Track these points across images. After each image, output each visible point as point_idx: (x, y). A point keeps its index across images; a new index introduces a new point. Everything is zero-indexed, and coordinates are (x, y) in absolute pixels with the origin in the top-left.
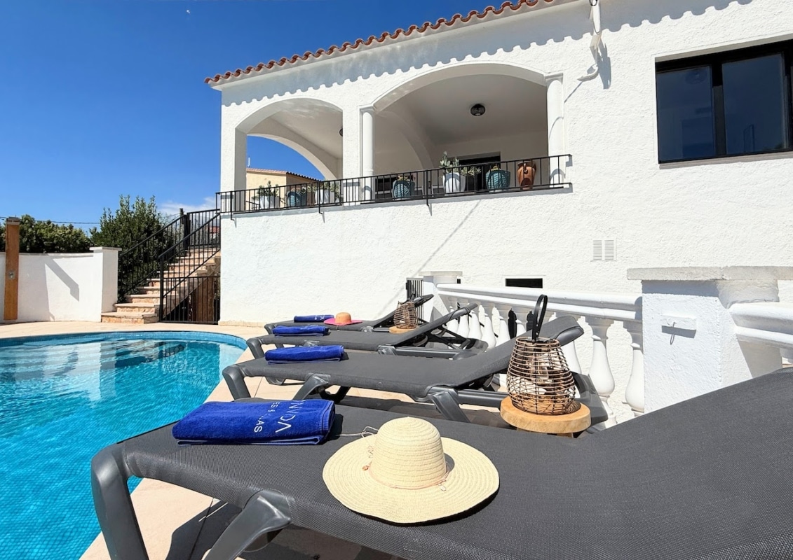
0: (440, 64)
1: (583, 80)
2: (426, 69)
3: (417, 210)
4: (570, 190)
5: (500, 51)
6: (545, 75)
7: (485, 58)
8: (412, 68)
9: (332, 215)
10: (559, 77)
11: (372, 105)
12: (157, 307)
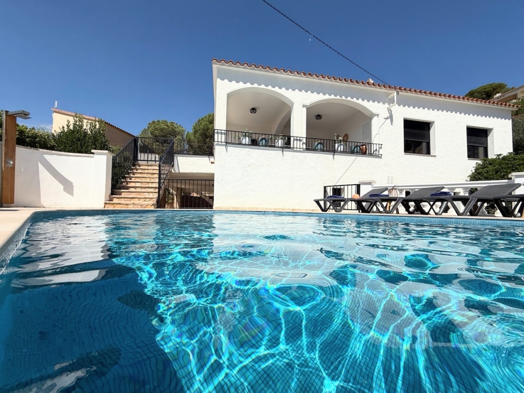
0: (338, 96)
1: (385, 119)
2: (333, 97)
3: (328, 157)
4: (381, 158)
5: (360, 99)
7: (355, 100)
8: (327, 95)
9: (288, 154)
10: (378, 115)
11: (308, 105)
12: (157, 198)
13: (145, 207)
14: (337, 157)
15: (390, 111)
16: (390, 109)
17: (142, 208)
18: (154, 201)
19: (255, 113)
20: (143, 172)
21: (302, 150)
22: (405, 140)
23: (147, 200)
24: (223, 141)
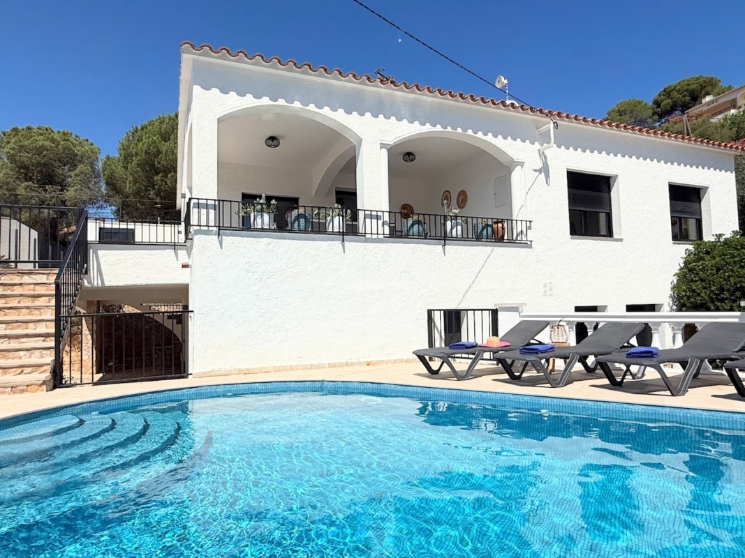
1: (536, 171)
2: (438, 128)
3: (434, 250)
4: (530, 247)
6: (515, 160)
7: (480, 135)
9: (352, 245)
10: (522, 164)
11: (392, 143)
12: (53, 363)
13: (23, 391)
14: (452, 249)
15: (543, 156)
16: (543, 153)
17: (14, 393)
18: (45, 371)
19: (276, 146)
20: (5, 293)
21: (382, 236)
22: (569, 210)
23: (27, 370)
24: (212, 223)
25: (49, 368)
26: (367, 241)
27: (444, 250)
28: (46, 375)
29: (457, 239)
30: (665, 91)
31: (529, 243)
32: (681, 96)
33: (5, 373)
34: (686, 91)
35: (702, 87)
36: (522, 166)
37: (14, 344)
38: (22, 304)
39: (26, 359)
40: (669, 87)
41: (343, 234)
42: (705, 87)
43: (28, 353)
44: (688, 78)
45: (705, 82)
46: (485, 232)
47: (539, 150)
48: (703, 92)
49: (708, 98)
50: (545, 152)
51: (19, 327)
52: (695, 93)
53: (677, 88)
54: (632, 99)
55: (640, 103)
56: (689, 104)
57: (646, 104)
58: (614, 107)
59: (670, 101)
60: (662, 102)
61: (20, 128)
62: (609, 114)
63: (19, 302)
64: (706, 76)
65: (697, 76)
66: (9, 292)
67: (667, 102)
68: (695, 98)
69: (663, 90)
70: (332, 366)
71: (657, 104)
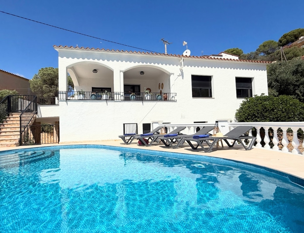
1: (178, 76)
4: (176, 102)
6: (170, 73)
11: (124, 70)
12: (19, 139)
13: (10, 146)
14: (145, 103)
17: (7, 147)
18: (17, 141)
19: (96, 73)
20: (13, 120)
21: (120, 100)
22: (192, 89)
23: (12, 141)
24: (64, 98)
25: (18, 140)
26: (115, 102)
27: (143, 104)
28: (17, 142)
29: (148, 100)
30: (284, 36)
31: (175, 100)
32: (290, 37)
33: (6, 141)
34: (292, 35)
35: (300, 33)
36: (174, 75)
37: (11, 134)
38: (17, 123)
39: (13, 137)
40: (285, 34)
41: (106, 100)
42: (301, 33)
43: (14, 136)
44: (294, 30)
45: (301, 31)
46: (158, 97)
47: (180, 69)
48: (300, 35)
49: (302, 38)
50: (183, 69)
51: (14, 129)
52: (297, 36)
53: (288, 35)
54: (269, 40)
55: (272, 42)
56: (294, 40)
57: (275, 42)
58: (262, 44)
59: (285, 40)
60: (282, 40)
61: (44, 68)
62: (260, 47)
63: (16, 122)
64: (302, 28)
65: (298, 29)
66: (15, 120)
67: (284, 40)
68: (296, 38)
69: (283, 35)
70: (103, 141)
71: (280, 41)
